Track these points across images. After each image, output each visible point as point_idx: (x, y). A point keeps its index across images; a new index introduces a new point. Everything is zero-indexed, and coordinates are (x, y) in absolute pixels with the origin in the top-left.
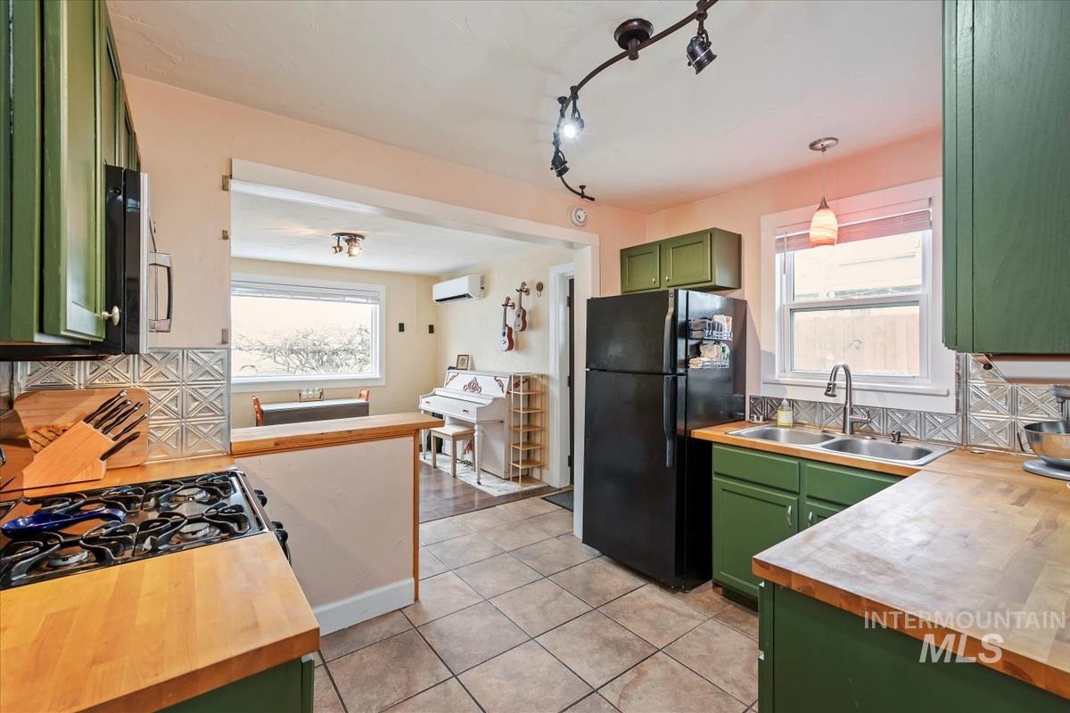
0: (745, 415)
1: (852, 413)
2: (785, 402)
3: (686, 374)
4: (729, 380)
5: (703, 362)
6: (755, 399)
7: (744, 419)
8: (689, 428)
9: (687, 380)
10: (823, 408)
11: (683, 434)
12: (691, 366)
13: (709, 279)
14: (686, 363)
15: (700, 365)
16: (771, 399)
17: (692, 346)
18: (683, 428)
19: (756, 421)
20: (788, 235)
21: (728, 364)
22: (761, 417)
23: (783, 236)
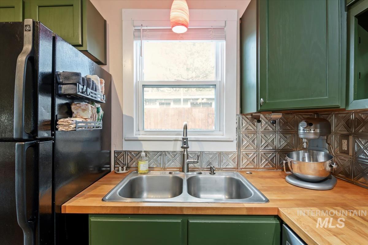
0: (110, 167)
1: (188, 158)
2: (143, 154)
3: (53, 138)
4: (97, 139)
5: (77, 123)
6: (117, 153)
7: (110, 171)
8: (57, 203)
9: (54, 145)
10: (166, 155)
11: (50, 211)
12: (60, 128)
13: (80, 43)
14: (53, 125)
15: (73, 126)
16: (130, 152)
17: (61, 106)
18: (50, 203)
19: (121, 172)
20: (143, 28)
21: (101, 125)
22: (125, 168)
23: (140, 28)
